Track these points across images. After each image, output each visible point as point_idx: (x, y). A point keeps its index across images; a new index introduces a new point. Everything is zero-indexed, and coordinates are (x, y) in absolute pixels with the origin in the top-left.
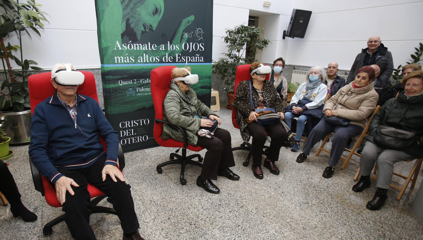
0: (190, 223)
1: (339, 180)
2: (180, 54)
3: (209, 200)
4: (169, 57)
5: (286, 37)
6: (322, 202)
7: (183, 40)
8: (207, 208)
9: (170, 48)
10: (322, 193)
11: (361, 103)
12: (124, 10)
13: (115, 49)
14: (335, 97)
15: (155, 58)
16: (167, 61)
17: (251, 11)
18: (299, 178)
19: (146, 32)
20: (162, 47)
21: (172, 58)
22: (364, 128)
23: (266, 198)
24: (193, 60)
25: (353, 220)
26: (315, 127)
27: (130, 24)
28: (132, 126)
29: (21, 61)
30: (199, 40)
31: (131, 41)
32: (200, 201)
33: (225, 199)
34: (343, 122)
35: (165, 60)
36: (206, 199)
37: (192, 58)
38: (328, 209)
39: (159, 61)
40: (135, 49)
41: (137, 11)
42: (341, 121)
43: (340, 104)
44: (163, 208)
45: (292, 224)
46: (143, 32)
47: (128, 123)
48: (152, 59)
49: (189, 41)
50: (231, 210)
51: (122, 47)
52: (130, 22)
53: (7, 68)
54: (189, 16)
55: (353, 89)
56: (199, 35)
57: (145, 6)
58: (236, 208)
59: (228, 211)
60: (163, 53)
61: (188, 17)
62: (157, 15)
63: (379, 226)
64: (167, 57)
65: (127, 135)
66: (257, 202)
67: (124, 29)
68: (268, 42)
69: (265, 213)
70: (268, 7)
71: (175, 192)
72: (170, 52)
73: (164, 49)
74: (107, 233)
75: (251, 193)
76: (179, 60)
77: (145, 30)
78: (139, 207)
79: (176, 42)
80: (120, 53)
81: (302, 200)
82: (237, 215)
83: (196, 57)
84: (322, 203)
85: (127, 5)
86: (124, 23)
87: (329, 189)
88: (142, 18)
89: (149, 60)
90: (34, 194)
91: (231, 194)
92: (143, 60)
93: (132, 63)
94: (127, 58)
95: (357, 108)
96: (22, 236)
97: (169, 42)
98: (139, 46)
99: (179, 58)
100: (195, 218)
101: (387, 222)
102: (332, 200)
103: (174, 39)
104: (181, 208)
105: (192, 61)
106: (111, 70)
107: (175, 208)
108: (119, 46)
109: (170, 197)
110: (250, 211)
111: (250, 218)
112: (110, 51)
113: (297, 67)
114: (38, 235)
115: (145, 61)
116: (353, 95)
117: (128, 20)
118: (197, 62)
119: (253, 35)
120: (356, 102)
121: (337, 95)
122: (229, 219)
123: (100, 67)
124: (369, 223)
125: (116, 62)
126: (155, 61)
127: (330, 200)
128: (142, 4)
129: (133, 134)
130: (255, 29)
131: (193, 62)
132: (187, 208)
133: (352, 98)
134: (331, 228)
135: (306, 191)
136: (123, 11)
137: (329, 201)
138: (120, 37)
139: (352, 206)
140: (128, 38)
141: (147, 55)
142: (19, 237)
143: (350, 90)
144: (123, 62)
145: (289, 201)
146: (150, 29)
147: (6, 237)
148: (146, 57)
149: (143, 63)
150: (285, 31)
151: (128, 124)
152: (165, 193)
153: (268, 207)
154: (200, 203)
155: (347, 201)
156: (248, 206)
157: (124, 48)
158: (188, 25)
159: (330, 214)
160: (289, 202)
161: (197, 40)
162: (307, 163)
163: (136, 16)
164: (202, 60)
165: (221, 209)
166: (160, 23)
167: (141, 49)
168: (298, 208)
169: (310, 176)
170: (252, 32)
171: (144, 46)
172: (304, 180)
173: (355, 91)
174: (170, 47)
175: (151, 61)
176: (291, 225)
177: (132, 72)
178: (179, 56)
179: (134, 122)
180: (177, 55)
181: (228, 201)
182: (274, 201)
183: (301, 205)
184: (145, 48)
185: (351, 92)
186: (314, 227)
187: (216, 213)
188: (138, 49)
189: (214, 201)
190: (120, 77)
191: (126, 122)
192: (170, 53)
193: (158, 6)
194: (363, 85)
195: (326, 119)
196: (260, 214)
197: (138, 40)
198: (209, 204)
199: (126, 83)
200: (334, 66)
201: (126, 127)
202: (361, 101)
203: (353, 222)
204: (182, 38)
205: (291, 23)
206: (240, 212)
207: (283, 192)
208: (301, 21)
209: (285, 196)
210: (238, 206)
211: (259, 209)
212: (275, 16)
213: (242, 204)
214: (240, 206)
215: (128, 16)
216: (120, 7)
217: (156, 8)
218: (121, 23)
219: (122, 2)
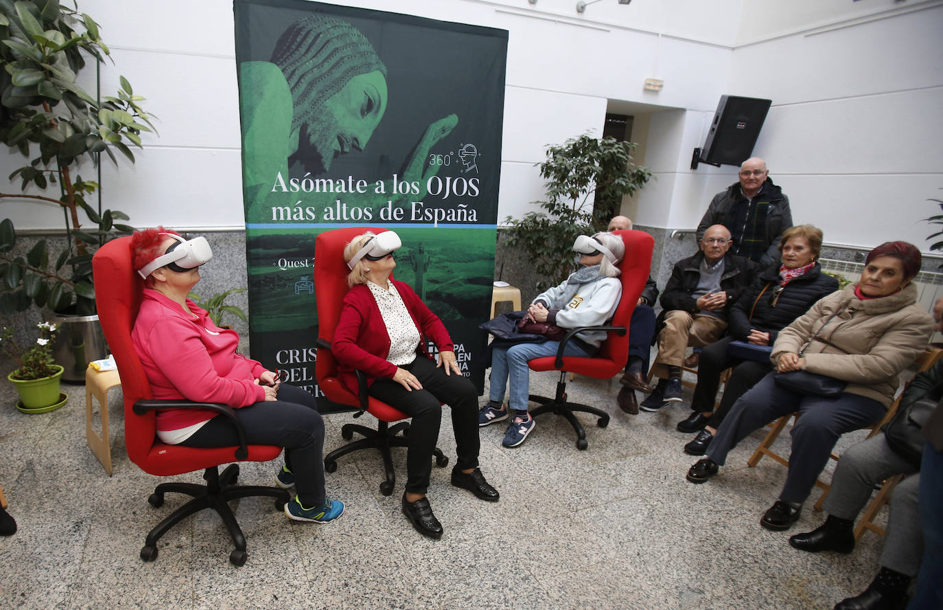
0: (392, 603)
2: (422, 203)
4: (396, 210)
5: (700, 165)
6: (742, 593)
7: (428, 171)
8: (439, 570)
9: (398, 189)
10: (746, 569)
11: (879, 338)
12: (296, 104)
13: (274, 190)
14: (806, 321)
15: (363, 211)
16: (390, 218)
17: (611, 103)
18: (689, 522)
19: (343, 152)
20: (380, 188)
21: (402, 213)
22: (888, 405)
23: (593, 563)
24: (451, 217)
26: (745, 394)
27: (310, 135)
28: (305, 360)
29: (98, 213)
30: (467, 170)
31: (309, 173)
32: (427, 551)
33: (488, 555)
34: (824, 386)
35: (386, 217)
36: (443, 549)
37: (449, 212)
39: (371, 217)
40: (318, 190)
41: (326, 107)
42: (819, 382)
43: (820, 339)
44: (339, 557)
46: (336, 153)
47: (294, 354)
48: (356, 213)
49: (442, 173)
50: (495, 584)
51: (288, 185)
52: (309, 130)
53: (71, 227)
54: (445, 116)
55: (856, 302)
56: (469, 159)
57: (342, 95)
58: (509, 581)
59: (489, 585)
60: (381, 201)
61: (444, 117)
62: (369, 117)
64: (390, 209)
65: (293, 380)
66: (567, 570)
67: (295, 146)
68: (647, 176)
69: (581, 602)
70: (656, 92)
71: (374, 520)
72: (397, 199)
73: (383, 191)
74: (203, 599)
75: (555, 545)
76: (417, 216)
77: (342, 147)
78: (285, 548)
79: (413, 175)
80: (284, 199)
81: (687, 581)
82: (509, 597)
83: (459, 211)
84: (741, 597)
85: (305, 95)
86: (296, 134)
87: (769, 559)
88: (336, 122)
89: (348, 215)
90: (84, 491)
91: (505, 543)
92: (335, 216)
93: (311, 222)
94: (298, 211)
95: (866, 351)
96: (39, 578)
97: (395, 176)
98: (328, 183)
99: (419, 211)
100: (405, 592)
102: (772, 592)
103: (408, 168)
104: (379, 562)
105: (448, 219)
106: (263, 236)
107: (365, 560)
108: (283, 184)
109: (360, 532)
110: (545, 592)
112: (261, 195)
114: (68, 582)
115: (338, 218)
116: (857, 317)
117: (304, 128)
118: (462, 222)
119: (609, 160)
120: (866, 336)
121: (809, 316)
122: (488, 606)
123: (244, 228)
125: (275, 218)
126: (363, 217)
128: (338, 91)
129: (305, 379)
130: (617, 146)
131: (452, 222)
132: (393, 564)
133: (854, 324)
135: (703, 558)
136: (294, 107)
137: (763, 594)
138: (285, 166)
140: (303, 166)
141: (344, 205)
142: (34, 579)
143: (846, 305)
144: (289, 218)
145: (652, 578)
146: (353, 146)
147: (10, 575)
148: (342, 209)
149: (336, 221)
150: (697, 150)
151: (294, 356)
152: (352, 522)
153: (593, 588)
154: (425, 557)
156: (541, 578)
157: (294, 188)
158: (443, 136)
160: (649, 583)
161: (462, 171)
162: (720, 484)
163: (323, 118)
164: (472, 218)
165: (474, 579)
166: (376, 132)
167: (332, 191)
168: (671, 601)
169: (720, 519)
170: (606, 152)
171: (338, 185)
172: (701, 528)
173: (862, 305)
174: (397, 187)
175: (354, 218)
177: (310, 241)
178: (418, 207)
179: (310, 352)
180: (414, 204)
181: (493, 560)
182: (610, 575)
183: (681, 593)
184: (340, 189)
185: (852, 309)
187: (458, 586)
188: (325, 190)
190: (284, 251)
191: (291, 351)
192: (397, 201)
193: (374, 95)
194: (884, 291)
195: (776, 377)
196: (567, 604)
197: (325, 171)
198: (447, 562)
199: (294, 265)
201: (292, 362)
202: (880, 334)
204: (427, 166)
205: (713, 129)
206: (518, 592)
207: (638, 554)
208: (741, 126)
209: (643, 566)
210: (518, 576)
211: (568, 591)
212: (674, 114)
213: (528, 573)
214: (522, 575)
215: (306, 118)
216: (289, 100)
217: (370, 100)
218: (289, 135)
219: (294, 87)
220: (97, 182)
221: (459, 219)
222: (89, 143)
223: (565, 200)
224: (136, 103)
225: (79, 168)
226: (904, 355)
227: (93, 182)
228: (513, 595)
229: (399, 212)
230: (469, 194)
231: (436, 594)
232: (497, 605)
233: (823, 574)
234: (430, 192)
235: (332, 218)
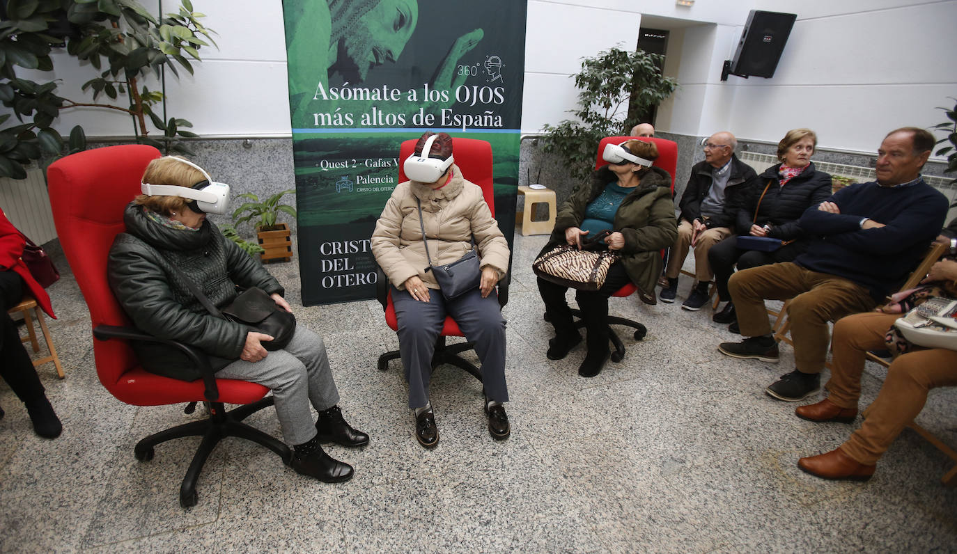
0: (401, 466)
1: (786, 417)
2: (451, 110)
3: (459, 424)
4: (427, 116)
5: (730, 76)
6: (720, 463)
7: (457, 80)
9: (429, 98)
12: (334, 20)
13: (315, 98)
15: (397, 117)
16: (422, 124)
17: (645, 18)
18: (683, 400)
19: (378, 64)
20: (413, 96)
21: (433, 118)
23: (588, 435)
24: (478, 123)
25: (787, 520)
27: (347, 48)
28: (346, 252)
29: (163, 121)
30: (493, 80)
31: (347, 83)
35: (418, 122)
36: (453, 421)
37: (476, 118)
38: (731, 482)
39: (404, 123)
40: (355, 98)
41: (362, 22)
45: (626, 504)
46: (372, 65)
48: (391, 119)
49: (470, 82)
51: (328, 94)
52: (347, 44)
53: (140, 134)
54: (471, 30)
56: (494, 69)
57: (377, 11)
59: (491, 451)
60: (413, 108)
61: (470, 32)
62: (402, 31)
63: (854, 545)
64: (422, 115)
65: (336, 269)
66: (563, 441)
67: (334, 58)
68: (673, 87)
69: (571, 468)
70: (688, 7)
72: (429, 106)
73: (415, 99)
75: (556, 419)
76: (447, 121)
77: (377, 60)
79: (442, 84)
80: (324, 106)
82: (506, 463)
83: (486, 117)
85: (342, 11)
86: (335, 48)
87: (751, 434)
88: (371, 36)
89: (384, 121)
92: (372, 121)
93: (349, 127)
94: (338, 117)
96: (93, 441)
97: (426, 85)
98: (365, 92)
99: (448, 117)
100: (413, 457)
101: (881, 540)
102: (748, 463)
103: (437, 78)
104: (394, 431)
105: (476, 124)
106: (305, 140)
107: (382, 430)
109: (380, 405)
110: (540, 459)
111: (533, 475)
112: (304, 103)
113: (753, 146)
114: (118, 444)
115: (375, 124)
117: (341, 42)
118: (488, 127)
119: (637, 71)
122: (486, 471)
123: (291, 135)
124: (828, 535)
125: (317, 124)
126: (397, 122)
127: (744, 461)
128: (372, 8)
129: (347, 269)
131: (479, 127)
132: (407, 433)
134: (721, 529)
135: (690, 432)
136: (332, 23)
138: (325, 76)
139: (796, 485)
140: (342, 77)
141: (380, 112)
142: (88, 441)
144: (330, 124)
145: (640, 449)
146: (387, 58)
147: (68, 438)
148: (377, 115)
149: (372, 126)
150: (727, 63)
151: (336, 247)
152: (375, 396)
153: (584, 457)
155: (789, 470)
156: (537, 447)
157: (333, 96)
158: (470, 48)
159: (729, 495)
160: (636, 453)
161: (488, 81)
163: (359, 32)
164: (498, 124)
167: (368, 99)
168: (654, 468)
169: (712, 399)
170: (636, 63)
171: (374, 94)
172: (694, 406)
174: (428, 96)
175: (388, 123)
176: (621, 507)
177: (349, 144)
178: (447, 113)
179: (351, 244)
180: (444, 111)
182: (602, 446)
183: (664, 462)
184: (376, 97)
186: (679, 519)
187: (462, 453)
188: (362, 98)
189: (467, 427)
190: (326, 153)
191: (334, 243)
192: (428, 108)
193: (405, 12)
196: (558, 470)
197: (362, 81)
199: (335, 166)
201: (334, 253)
203: (784, 525)
204: (455, 76)
205: (742, 42)
206: (516, 459)
207: (631, 428)
208: (767, 39)
209: (633, 438)
210: (517, 446)
211: (561, 459)
212: (705, 28)
213: (527, 443)
214: (522, 445)
215: (344, 32)
216: (328, 16)
217: (402, 16)
218: (328, 47)
219: (332, 4)
220: (162, 92)
221: (486, 125)
222: (151, 56)
223: (597, 109)
224: (197, 20)
225: (145, 80)
227: (158, 93)
228: (510, 462)
229: (430, 117)
230: (495, 102)
231: (441, 459)
232: (494, 469)
233: (798, 447)
234: (459, 100)
235: (369, 124)
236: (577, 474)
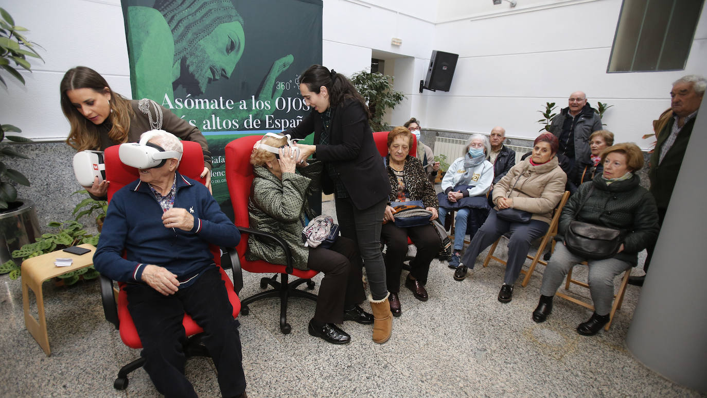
1: (523, 305)
2: (273, 116)
3: (331, 360)
4: (255, 121)
5: (424, 90)
6: (505, 345)
7: (276, 93)
8: (329, 375)
9: (255, 106)
10: (502, 329)
11: (544, 187)
12: (176, 42)
15: (232, 122)
16: (251, 127)
17: (374, 52)
19: (215, 80)
20: (243, 105)
21: (259, 123)
23: (422, 346)
25: (555, 373)
27: (189, 66)
31: (190, 95)
32: (316, 362)
33: (357, 355)
34: (522, 217)
35: (249, 126)
36: (326, 358)
37: (291, 121)
38: (516, 356)
39: (238, 127)
40: (197, 107)
41: (200, 46)
42: (520, 215)
43: (516, 190)
44: (254, 382)
45: (468, 390)
46: (210, 80)
48: (227, 124)
49: (285, 95)
50: (368, 375)
51: (174, 103)
52: (188, 62)
54: (285, 55)
55: (531, 167)
57: (212, 37)
58: (376, 371)
59: (364, 376)
60: (244, 115)
61: (284, 57)
62: (233, 54)
63: (591, 378)
64: (251, 120)
66: (409, 355)
67: (178, 73)
69: (423, 374)
70: (398, 46)
71: (272, 348)
72: (256, 113)
73: (245, 108)
75: (397, 339)
76: (270, 125)
77: (214, 76)
78: (210, 385)
79: (265, 96)
81: (475, 345)
82: (379, 383)
84: (505, 348)
85: (183, 35)
86: (178, 65)
88: (209, 57)
89: (221, 125)
91: (365, 345)
92: (211, 126)
95: (540, 195)
97: (253, 97)
98: (205, 102)
99: (271, 121)
101: (600, 370)
102: (518, 340)
103: (261, 91)
104: (285, 379)
107: (275, 380)
108: (169, 103)
109: (264, 359)
110: (400, 373)
111: (401, 387)
113: (442, 133)
115: (214, 128)
116: (533, 176)
117: (183, 61)
119: (380, 87)
120: (538, 186)
122: (368, 392)
124: (577, 375)
126: (232, 126)
127: (516, 340)
128: (208, 34)
130: (383, 78)
132: (296, 378)
133: (531, 180)
134: (526, 390)
135: (479, 328)
136: (175, 44)
137: (515, 343)
138: (170, 88)
139: (548, 348)
140: (185, 89)
141: (218, 118)
143: (526, 168)
145: (457, 348)
146: (222, 75)
148: (216, 121)
149: (212, 130)
150: (422, 82)
152: (256, 352)
153: (427, 363)
154: (316, 367)
155: (540, 339)
156: (394, 363)
157: (178, 106)
158: (285, 69)
159: (520, 366)
160: (457, 351)
161: (298, 93)
163: (198, 53)
165: (353, 375)
166: (238, 65)
167: (208, 108)
168: (472, 360)
170: (378, 82)
171: (212, 104)
172: (472, 309)
173: (534, 169)
174: (255, 105)
175: (225, 128)
176: (466, 393)
178: (270, 118)
180: (267, 116)
181: (362, 359)
182: (434, 351)
183: (475, 353)
184: (214, 106)
185: (530, 171)
186: (502, 392)
187: (345, 384)
188: (203, 107)
189: (339, 361)
192: (256, 115)
193: (235, 39)
194: (543, 160)
195: (498, 213)
196: (415, 378)
197: (202, 93)
198: (332, 367)
200: (498, 133)
202: (544, 184)
203: (555, 377)
204: (274, 90)
205: (430, 70)
206: (384, 377)
207: (445, 334)
208: (445, 68)
209: (450, 341)
210: (380, 366)
211: (413, 368)
212: (408, 59)
213: (385, 362)
214: (383, 365)
215: (185, 53)
216: (171, 39)
217: (232, 42)
218: (172, 65)
219: (174, 29)
226: (557, 197)
228: (381, 381)
229: (257, 122)
230: (303, 109)
231: (332, 393)
232: (373, 390)
234: (278, 108)
235: (209, 128)
236: (429, 377)
